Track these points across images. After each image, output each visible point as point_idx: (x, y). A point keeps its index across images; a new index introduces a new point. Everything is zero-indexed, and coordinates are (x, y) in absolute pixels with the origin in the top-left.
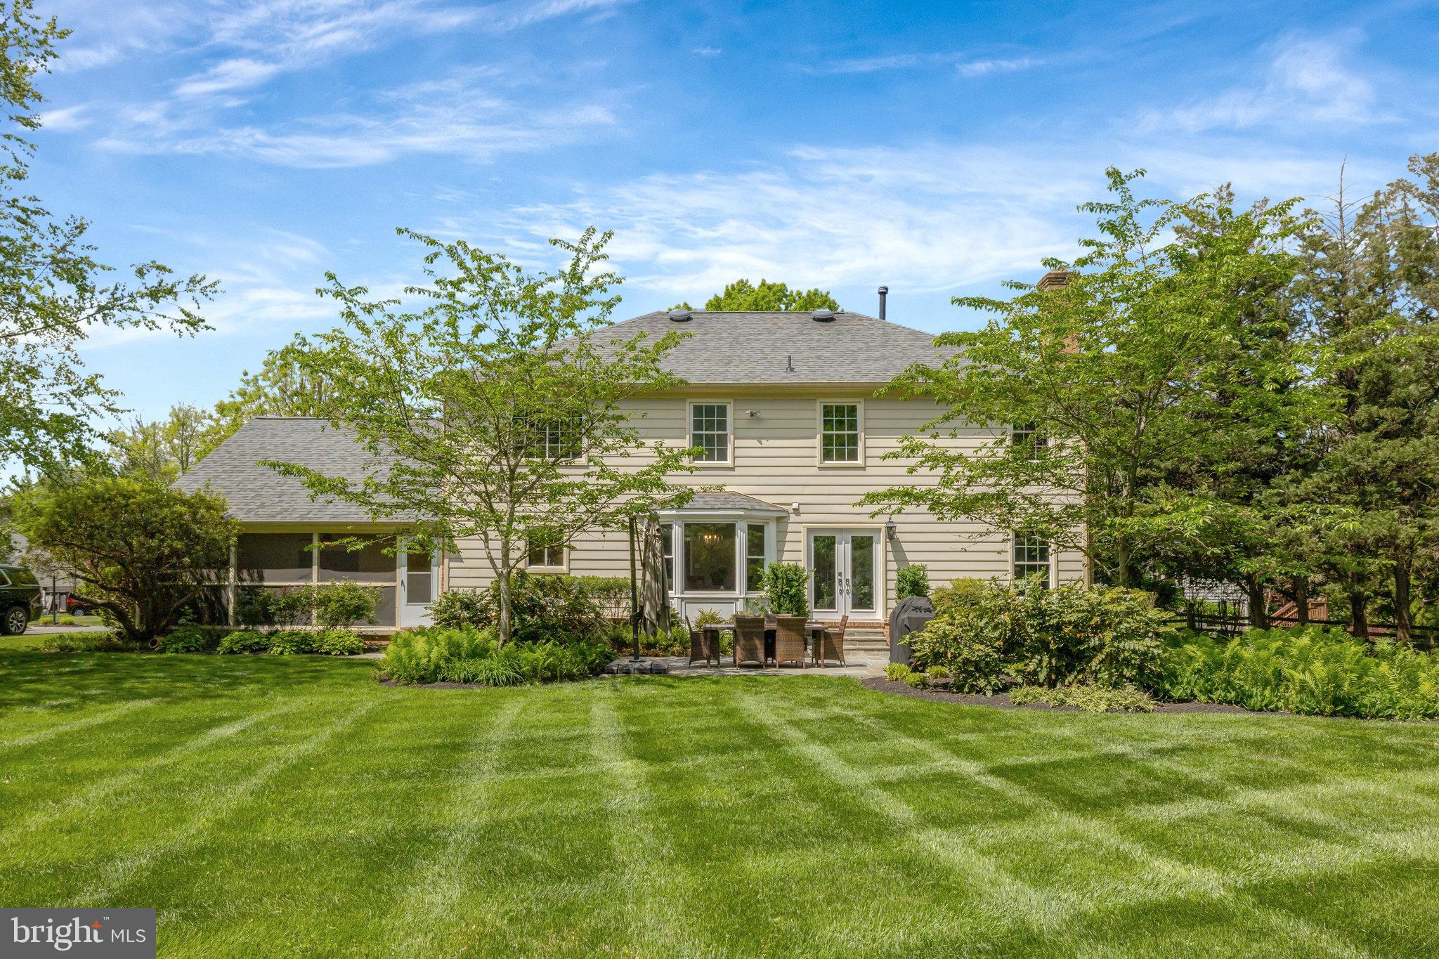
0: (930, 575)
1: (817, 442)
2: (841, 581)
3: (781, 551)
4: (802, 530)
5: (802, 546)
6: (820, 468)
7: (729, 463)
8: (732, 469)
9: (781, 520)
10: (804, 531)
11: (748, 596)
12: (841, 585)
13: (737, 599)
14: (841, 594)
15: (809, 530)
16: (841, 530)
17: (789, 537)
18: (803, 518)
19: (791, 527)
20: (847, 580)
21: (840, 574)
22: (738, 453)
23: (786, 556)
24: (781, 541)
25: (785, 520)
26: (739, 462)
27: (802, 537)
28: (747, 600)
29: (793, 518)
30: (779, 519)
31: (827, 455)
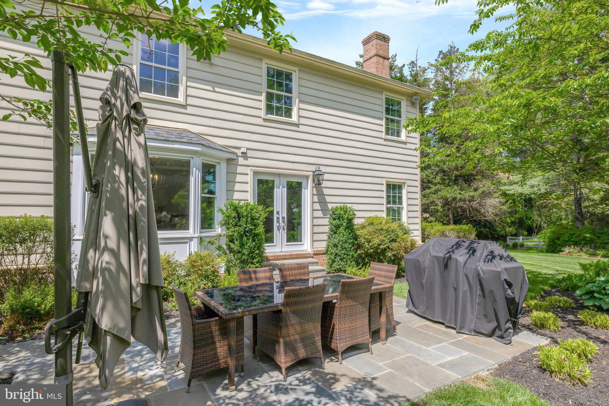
0: (358, 214)
1: (263, 97)
2: (278, 218)
3: (230, 191)
4: (249, 172)
5: (249, 187)
6: (265, 120)
7: (181, 99)
8: (184, 106)
9: (231, 162)
10: (250, 173)
11: (203, 235)
12: (278, 222)
13: (191, 239)
14: (279, 230)
15: (255, 173)
16: (279, 175)
17: (239, 178)
18: (250, 162)
19: (240, 169)
20: (283, 218)
21: (278, 213)
22: (191, 91)
23: (237, 196)
24: (231, 182)
25: (235, 162)
26: (191, 101)
27: (249, 178)
28: (201, 239)
29: (241, 161)
30: (229, 161)
31: (269, 109)
